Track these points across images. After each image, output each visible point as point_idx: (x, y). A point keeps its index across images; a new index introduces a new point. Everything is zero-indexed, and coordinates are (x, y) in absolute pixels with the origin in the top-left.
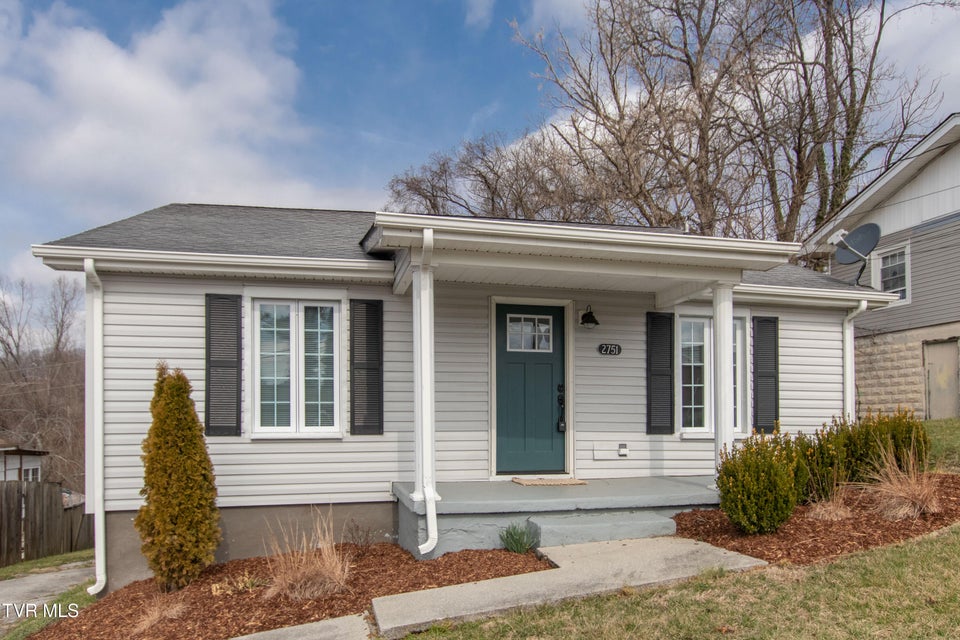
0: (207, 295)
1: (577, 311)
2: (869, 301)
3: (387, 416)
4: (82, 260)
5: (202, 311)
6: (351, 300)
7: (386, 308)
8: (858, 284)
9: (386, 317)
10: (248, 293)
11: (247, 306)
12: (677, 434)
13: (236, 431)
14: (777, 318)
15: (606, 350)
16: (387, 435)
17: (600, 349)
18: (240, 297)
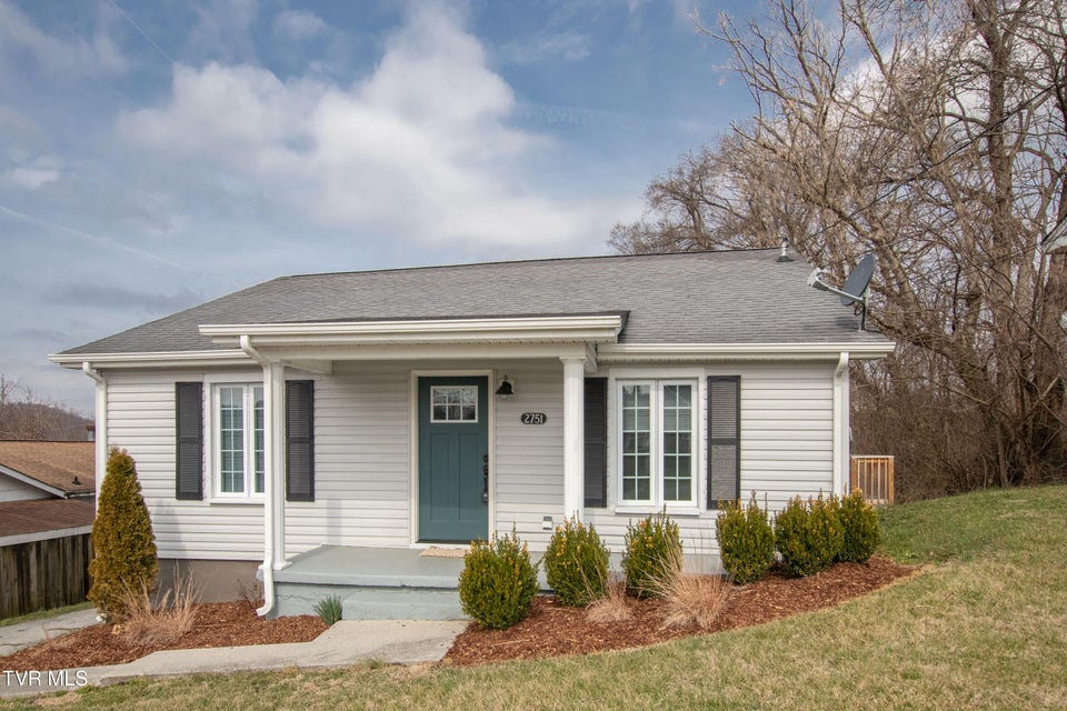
0: (177, 383)
1: (497, 381)
2: (850, 353)
3: (317, 485)
4: (81, 363)
5: (173, 396)
6: (287, 382)
7: (316, 386)
8: (863, 328)
9: (317, 396)
10: (208, 380)
11: (207, 390)
12: (611, 508)
13: (198, 496)
14: (739, 377)
15: (529, 419)
16: (318, 502)
17: (523, 418)
18: (201, 384)
